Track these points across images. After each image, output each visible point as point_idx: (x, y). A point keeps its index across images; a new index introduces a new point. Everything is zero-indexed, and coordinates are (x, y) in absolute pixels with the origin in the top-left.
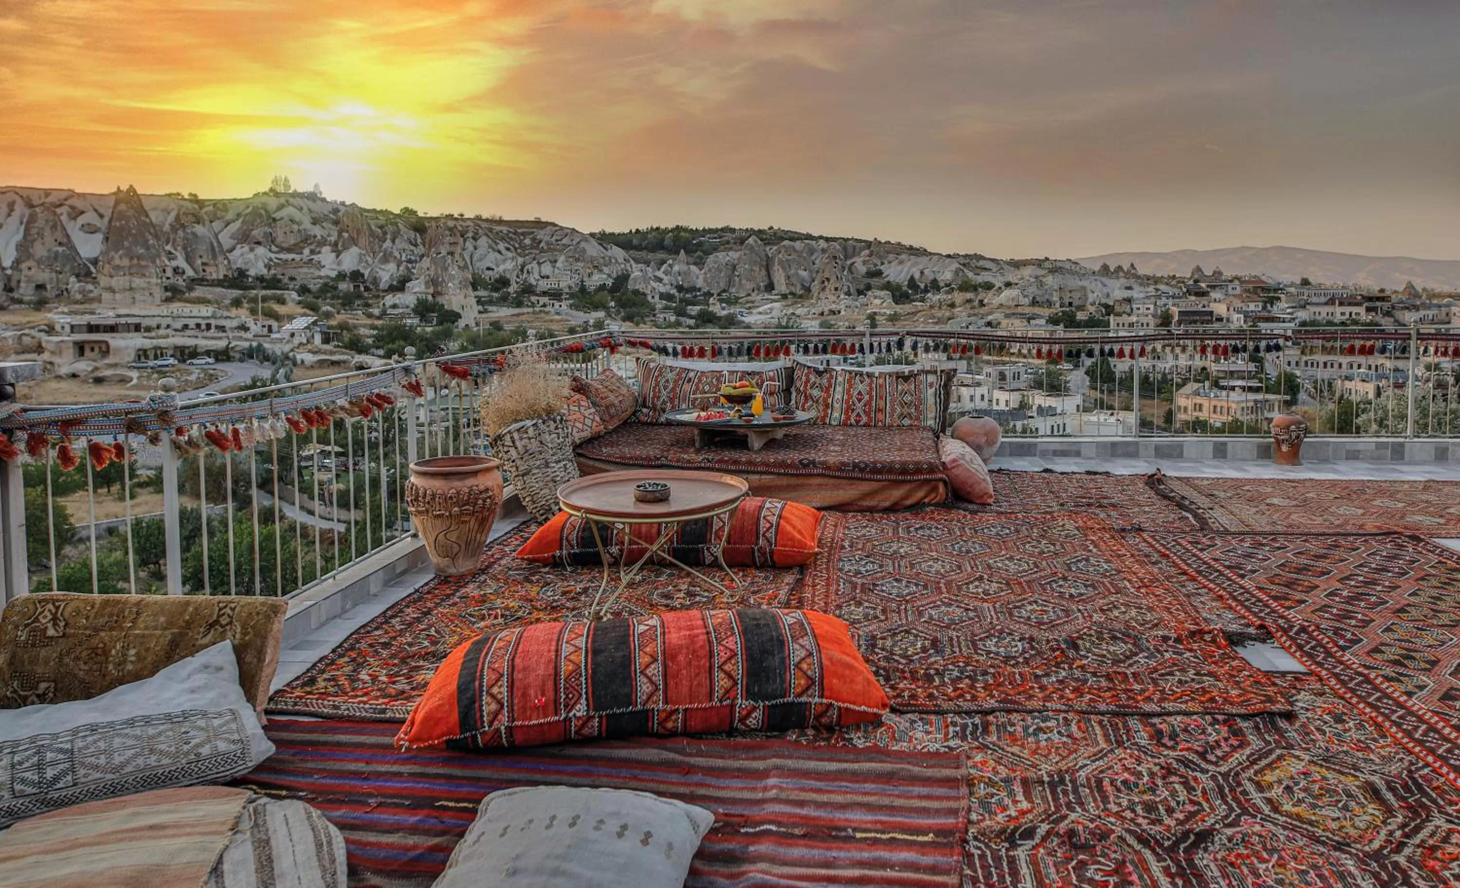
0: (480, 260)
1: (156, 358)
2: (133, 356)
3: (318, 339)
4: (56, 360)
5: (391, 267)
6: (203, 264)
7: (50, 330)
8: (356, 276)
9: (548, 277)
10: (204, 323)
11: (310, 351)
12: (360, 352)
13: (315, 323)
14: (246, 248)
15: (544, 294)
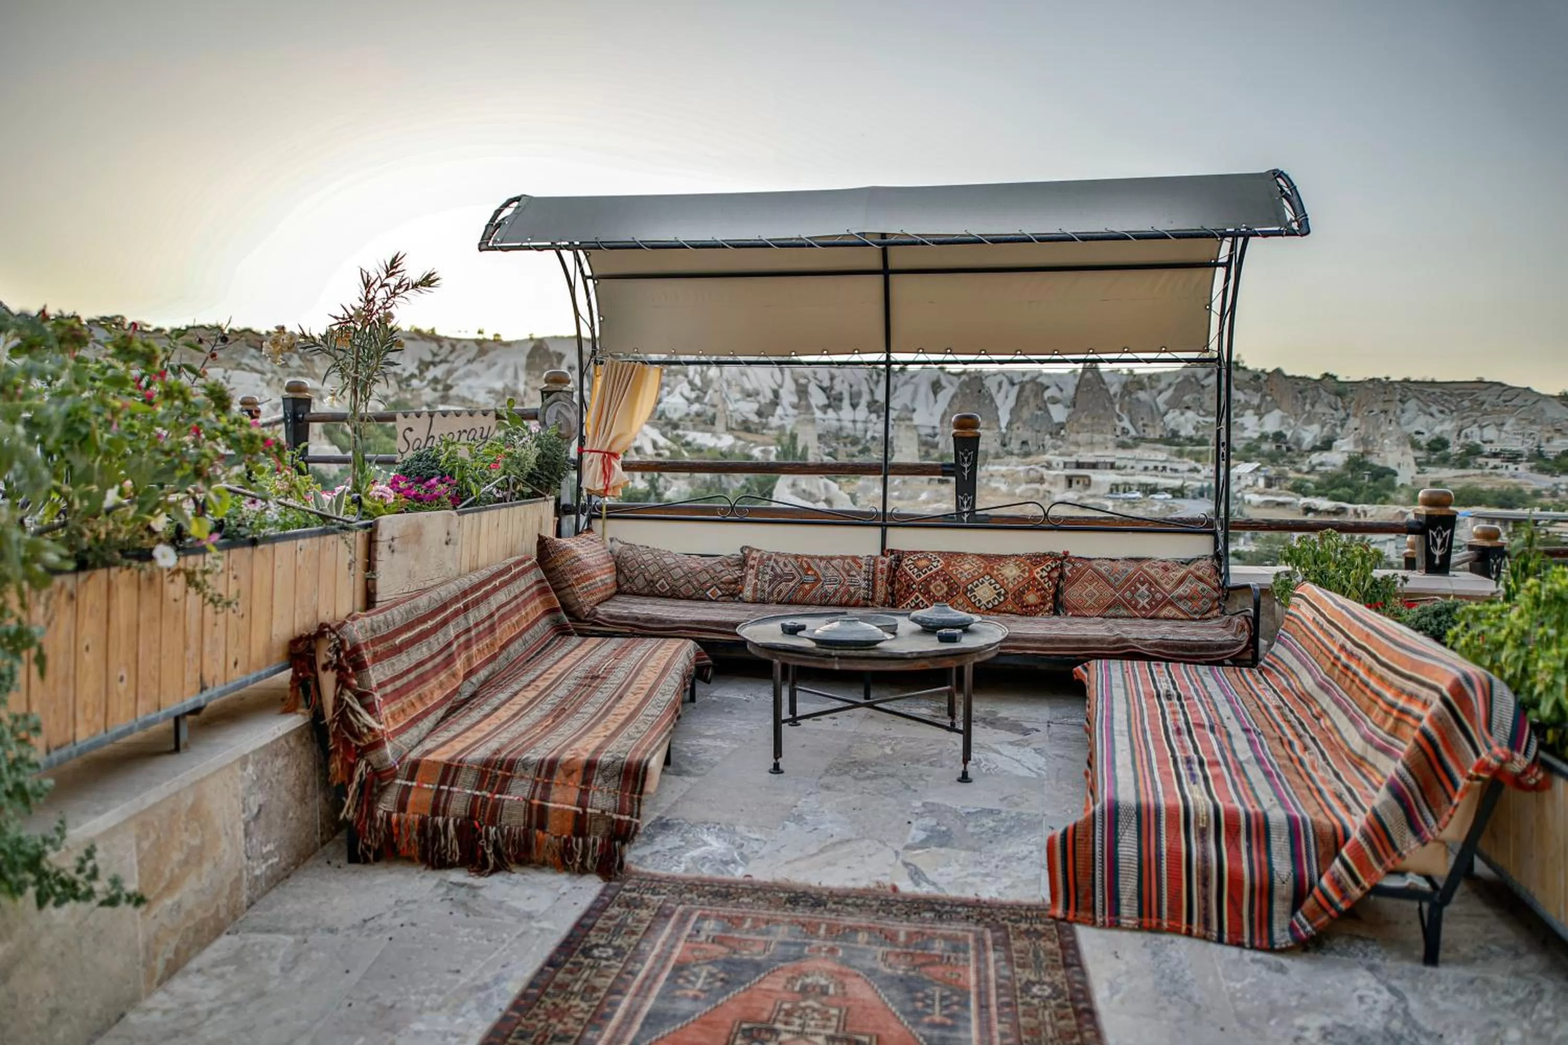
0: (1408, 424)
1: (1125, 492)
2: (1108, 489)
3: (1261, 482)
4: (1053, 489)
5: (1315, 428)
6: (1144, 425)
7: (1049, 466)
8: (1279, 437)
9: (1491, 442)
10: (1160, 465)
11: (1256, 493)
12: (1305, 496)
13: (1258, 469)
14: (1178, 412)
15: (1495, 455)
